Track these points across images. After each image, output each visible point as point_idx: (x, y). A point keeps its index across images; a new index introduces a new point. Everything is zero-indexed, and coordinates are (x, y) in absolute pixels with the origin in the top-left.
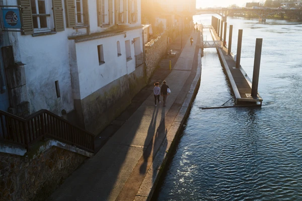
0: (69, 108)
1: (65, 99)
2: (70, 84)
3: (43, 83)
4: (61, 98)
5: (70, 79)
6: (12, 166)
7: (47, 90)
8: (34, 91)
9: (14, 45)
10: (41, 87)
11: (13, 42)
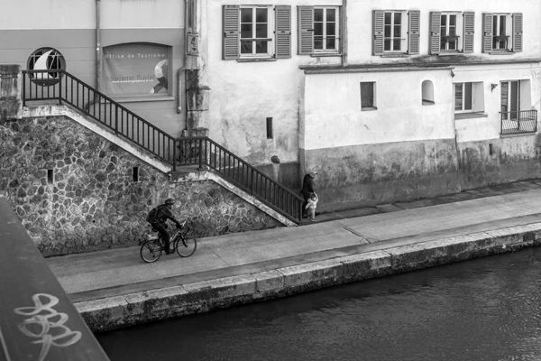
0: (287, 157)
1: (281, 143)
2: (296, 127)
3: (246, 115)
4: (275, 141)
5: (297, 120)
6: (154, 179)
7: (250, 125)
8: (230, 122)
9: (201, 68)
10: (241, 120)
11: (202, 65)
